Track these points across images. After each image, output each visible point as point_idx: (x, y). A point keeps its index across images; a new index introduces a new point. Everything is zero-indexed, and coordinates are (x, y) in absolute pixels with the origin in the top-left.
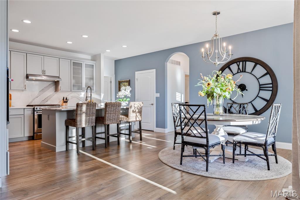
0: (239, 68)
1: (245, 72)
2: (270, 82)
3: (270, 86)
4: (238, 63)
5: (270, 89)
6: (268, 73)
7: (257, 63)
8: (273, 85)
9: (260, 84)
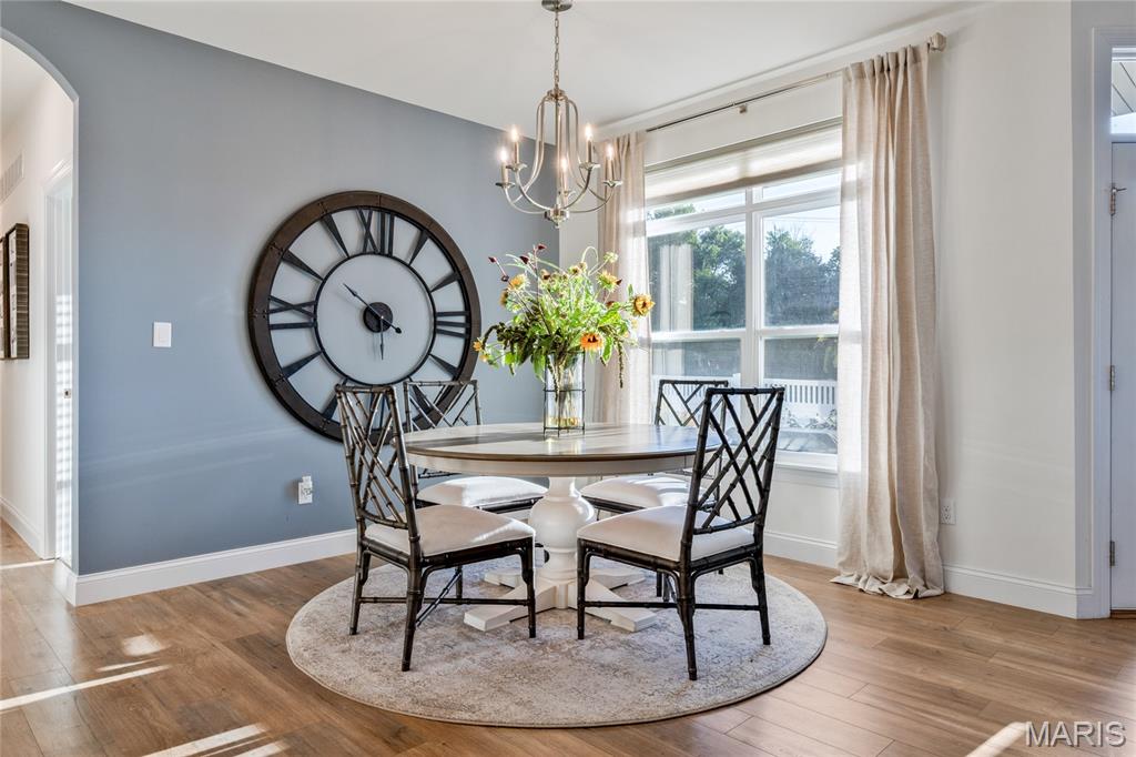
0: (368, 236)
1: (390, 255)
2: (460, 307)
3: (461, 319)
4: (366, 213)
5: (462, 331)
6: (459, 274)
7: (428, 230)
8: (469, 319)
9: (438, 310)
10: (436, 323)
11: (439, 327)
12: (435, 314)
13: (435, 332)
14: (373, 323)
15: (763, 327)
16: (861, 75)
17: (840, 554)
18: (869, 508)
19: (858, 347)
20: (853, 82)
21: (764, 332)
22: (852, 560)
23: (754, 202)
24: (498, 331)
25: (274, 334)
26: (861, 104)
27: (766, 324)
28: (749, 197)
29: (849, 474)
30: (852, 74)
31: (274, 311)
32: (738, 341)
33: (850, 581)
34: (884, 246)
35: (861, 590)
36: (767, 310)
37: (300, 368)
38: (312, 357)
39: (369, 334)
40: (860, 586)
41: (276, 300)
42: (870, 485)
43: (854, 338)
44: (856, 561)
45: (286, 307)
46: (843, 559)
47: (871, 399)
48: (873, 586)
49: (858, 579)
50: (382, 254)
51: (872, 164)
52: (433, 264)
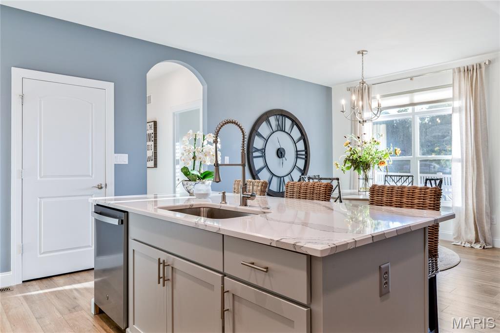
0: (278, 124)
1: (284, 131)
2: (304, 149)
3: (304, 153)
4: (278, 116)
5: (304, 157)
6: (304, 137)
7: (295, 122)
8: (306, 153)
9: (298, 150)
10: (297, 154)
11: (298, 156)
12: (297, 151)
13: (297, 158)
14: (280, 155)
15: (419, 156)
16: (460, 71)
17: (454, 235)
18: (465, 219)
19: (460, 164)
20: (457, 73)
21: (419, 158)
22: (458, 237)
23: (416, 111)
24: (349, 160)
25: (254, 159)
26: (460, 81)
27: (420, 155)
28: (413, 110)
29: (457, 207)
30: (456, 71)
31: (254, 152)
32: (409, 161)
33: (459, 244)
34: (469, 130)
35: (464, 246)
36: (420, 150)
37: (261, 171)
38: (264, 167)
39: (278, 159)
40: (463, 245)
41: (255, 148)
42: (466, 211)
43: (458, 161)
44: (460, 238)
45: (257, 150)
46: (455, 237)
47: (466, 182)
48: (468, 245)
49: (462, 243)
50: (282, 131)
51: (464, 101)
52: (296, 133)
